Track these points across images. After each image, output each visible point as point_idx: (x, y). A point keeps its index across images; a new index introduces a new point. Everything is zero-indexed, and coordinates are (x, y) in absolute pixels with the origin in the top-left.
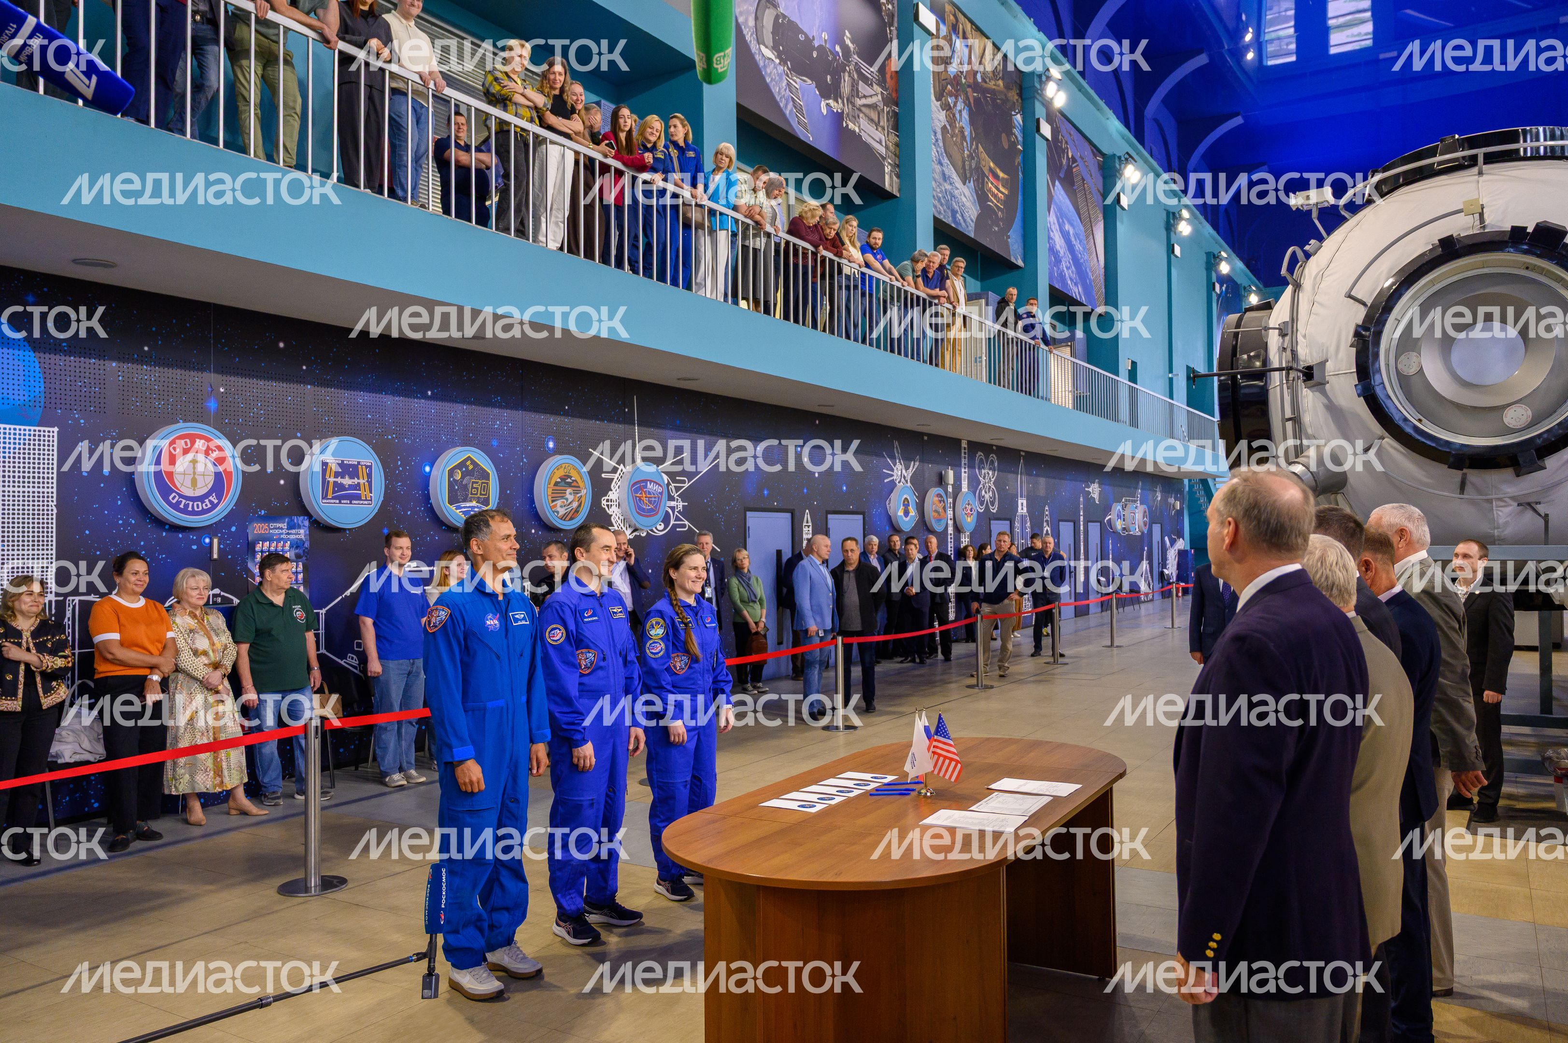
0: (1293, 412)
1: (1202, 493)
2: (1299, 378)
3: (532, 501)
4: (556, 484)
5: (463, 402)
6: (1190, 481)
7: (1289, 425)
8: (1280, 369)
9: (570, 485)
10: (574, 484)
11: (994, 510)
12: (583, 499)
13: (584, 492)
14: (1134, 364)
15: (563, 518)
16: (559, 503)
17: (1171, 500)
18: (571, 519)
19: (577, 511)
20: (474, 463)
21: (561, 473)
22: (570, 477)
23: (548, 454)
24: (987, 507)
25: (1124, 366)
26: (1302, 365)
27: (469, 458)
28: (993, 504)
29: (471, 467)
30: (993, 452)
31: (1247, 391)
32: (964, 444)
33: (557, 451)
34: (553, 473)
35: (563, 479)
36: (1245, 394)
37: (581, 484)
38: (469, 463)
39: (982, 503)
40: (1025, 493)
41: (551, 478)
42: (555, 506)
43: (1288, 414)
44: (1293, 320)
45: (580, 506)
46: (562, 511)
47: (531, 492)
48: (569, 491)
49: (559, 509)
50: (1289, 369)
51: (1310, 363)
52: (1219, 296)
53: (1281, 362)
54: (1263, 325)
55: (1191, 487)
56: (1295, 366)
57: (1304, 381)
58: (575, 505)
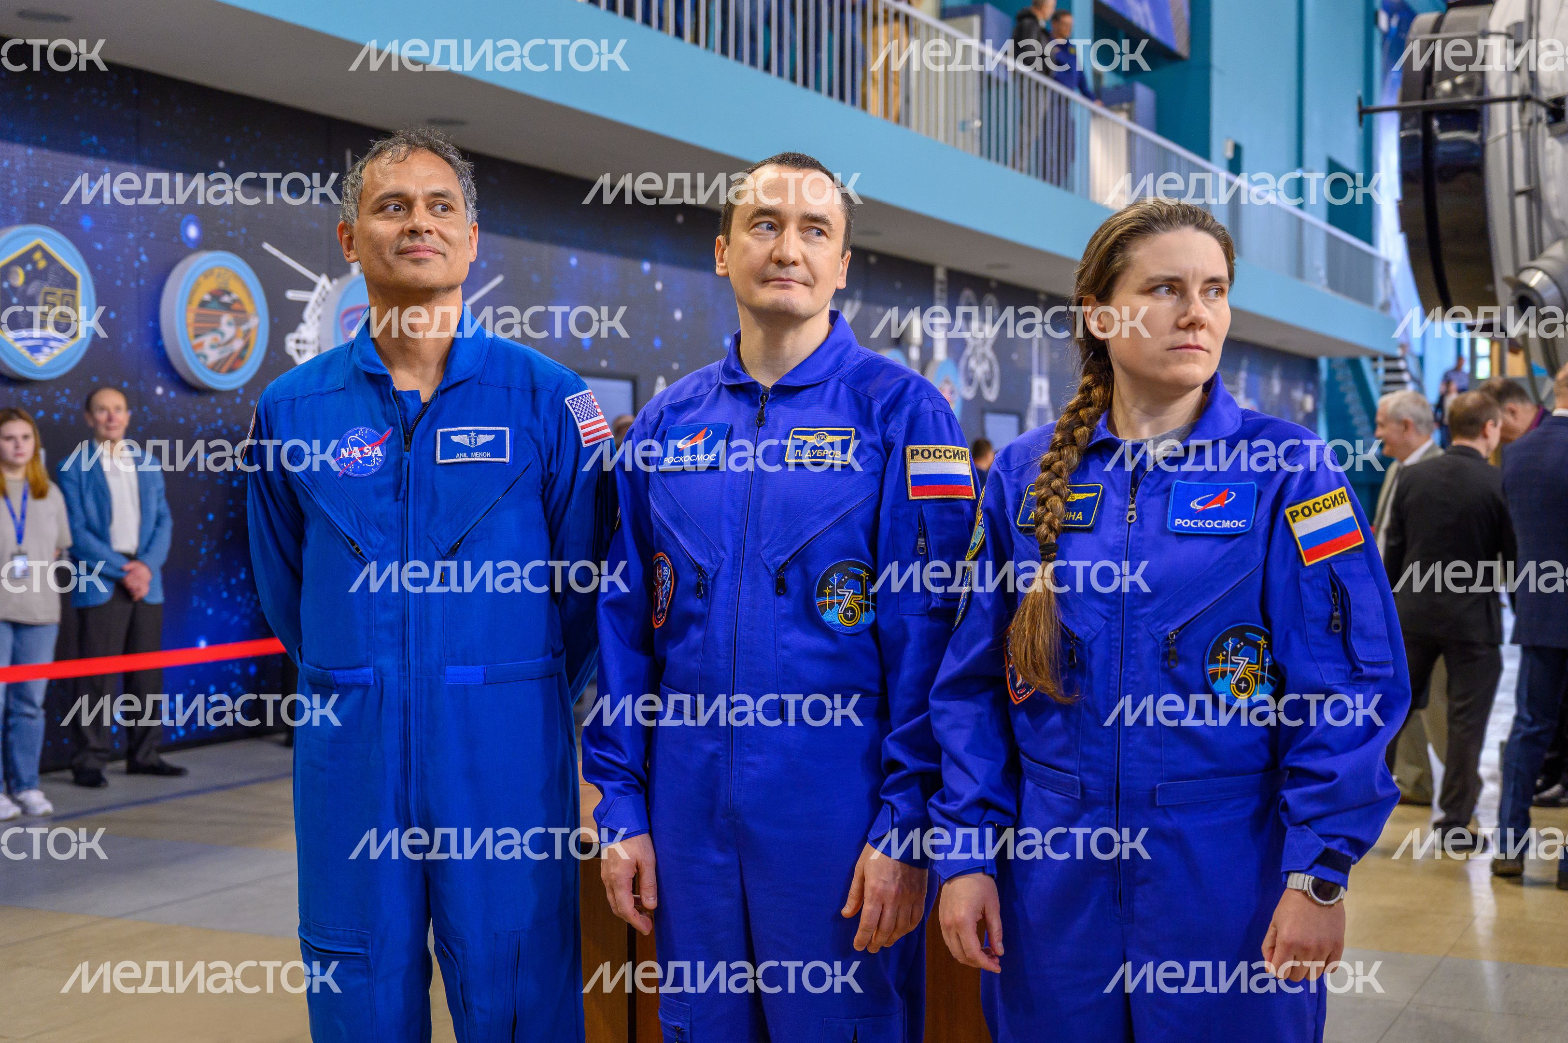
0: (1528, 179)
1: (1351, 384)
2: (1539, 119)
3: (156, 334)
4: (203, 304)
5: (27, 141)
6: (1330, 361)
7: (1521, 202)
8: (1509, 99)
9: (227, 307)
10: (236, 306)
11: (991, 395)
12: (252, 336)
13: (253, 322)
14: (1237, 149)
15: (216, 367)
16: (208, 339)
17: (1297, 394)
18: (231, 370)
19: (241, 357)
20: (47, 256)
21: (211, 284)
22: (228, 293)
23: (186, 249)
24: (979, 392)
25: (1222, 149)
26: (1545, 95)
27: (38, 248)
28: (989, 383)
29: (42, 264)
30: (990, 290)
31: (1447, 149)
32: (940, 274)
33: (204, 244)
34: (197, 284)
35: (217, 295)
36: (1444, 153)
37: (249, 307)
38: (38, 256)
39: (970, 381)
40: (1045, 368)
41: (192, 293)
42: (201, 345)
43: (1520, 184)
44: (1530, 18)
45: (246, 347)
46: (213, 356)
47: (155, 316)
48: (226, 318)
49: (207, 350)
50: (1524, 99)
51: (1558, 92)
52: (1385, 36)
53: (1509, 87)
54: (1480, 27)
55: (1332, 372)
56: (1534, 95)
57: (1549, 124)
58: (238, 345)
